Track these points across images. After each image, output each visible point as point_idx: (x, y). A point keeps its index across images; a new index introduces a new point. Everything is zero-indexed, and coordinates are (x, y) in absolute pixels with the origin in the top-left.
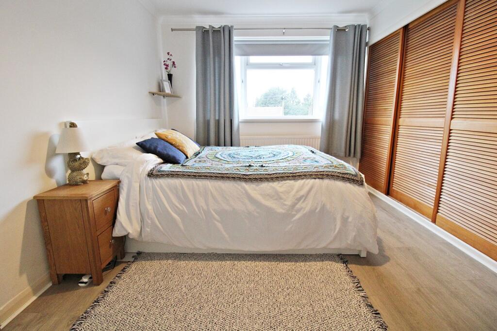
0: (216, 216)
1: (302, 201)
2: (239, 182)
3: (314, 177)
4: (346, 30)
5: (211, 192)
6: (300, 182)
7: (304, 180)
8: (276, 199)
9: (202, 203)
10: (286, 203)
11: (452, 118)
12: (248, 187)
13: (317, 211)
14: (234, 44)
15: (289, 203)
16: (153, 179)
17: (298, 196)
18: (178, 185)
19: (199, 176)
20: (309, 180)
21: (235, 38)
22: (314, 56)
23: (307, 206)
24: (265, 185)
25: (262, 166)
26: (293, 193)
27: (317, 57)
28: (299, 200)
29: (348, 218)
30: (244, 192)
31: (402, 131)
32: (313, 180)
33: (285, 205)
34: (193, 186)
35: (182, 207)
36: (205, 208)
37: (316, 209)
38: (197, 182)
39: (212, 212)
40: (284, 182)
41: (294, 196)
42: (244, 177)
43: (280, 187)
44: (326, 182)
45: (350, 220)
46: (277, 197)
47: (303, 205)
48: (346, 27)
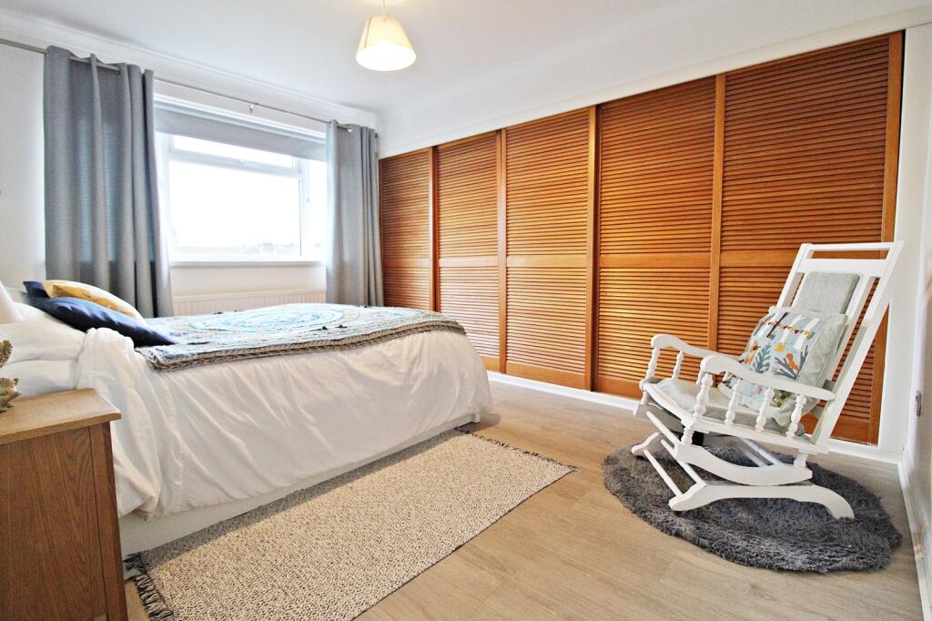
0: (309, 417)
1: (417, 363)
2: (332, 353)
3: (420, 330)
4: (349, 130)
5: (293, 377)
6: (408, 340)
7: (411, 336)
8: (387, 369)
9: (282, 400)
10: (400, 370)
11: (507, 255)
12: (348, 357)
13: (435, 372)
14: (155, 107)
15: (403, 370)
16: (167, 374)
17: (412, 359)
18: (226, 376)
19: (262, 353)
20: (416, 335)
21: (157, 97)
22: (297, 159)
23: (423, 370)
24: (369, 352)
25: (341, 327)
26: (404, 355)
27: (302, 160)
28: (413, 363)
29: (464, 375)
30: (343, 366)
31: (443, 274)
32: (421, 334)
33: (401, 374)
34: (257, 373)
35: (243, 416)
36: (288, 406)
37: (433, 372)
38: (263, 364)
39: (302, 411)
40: (390, 342)
41: (407, 359)
42: (336, 343)
43: (387, 350)
44: (435, 334)
45: (466, 376)
46: (389, 365)
47: (419, 369)
48: (348, 125)
